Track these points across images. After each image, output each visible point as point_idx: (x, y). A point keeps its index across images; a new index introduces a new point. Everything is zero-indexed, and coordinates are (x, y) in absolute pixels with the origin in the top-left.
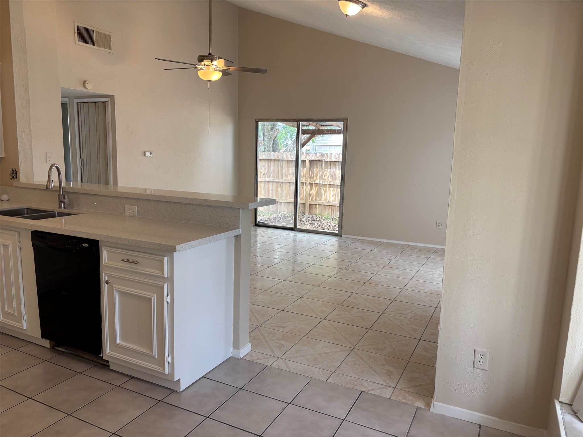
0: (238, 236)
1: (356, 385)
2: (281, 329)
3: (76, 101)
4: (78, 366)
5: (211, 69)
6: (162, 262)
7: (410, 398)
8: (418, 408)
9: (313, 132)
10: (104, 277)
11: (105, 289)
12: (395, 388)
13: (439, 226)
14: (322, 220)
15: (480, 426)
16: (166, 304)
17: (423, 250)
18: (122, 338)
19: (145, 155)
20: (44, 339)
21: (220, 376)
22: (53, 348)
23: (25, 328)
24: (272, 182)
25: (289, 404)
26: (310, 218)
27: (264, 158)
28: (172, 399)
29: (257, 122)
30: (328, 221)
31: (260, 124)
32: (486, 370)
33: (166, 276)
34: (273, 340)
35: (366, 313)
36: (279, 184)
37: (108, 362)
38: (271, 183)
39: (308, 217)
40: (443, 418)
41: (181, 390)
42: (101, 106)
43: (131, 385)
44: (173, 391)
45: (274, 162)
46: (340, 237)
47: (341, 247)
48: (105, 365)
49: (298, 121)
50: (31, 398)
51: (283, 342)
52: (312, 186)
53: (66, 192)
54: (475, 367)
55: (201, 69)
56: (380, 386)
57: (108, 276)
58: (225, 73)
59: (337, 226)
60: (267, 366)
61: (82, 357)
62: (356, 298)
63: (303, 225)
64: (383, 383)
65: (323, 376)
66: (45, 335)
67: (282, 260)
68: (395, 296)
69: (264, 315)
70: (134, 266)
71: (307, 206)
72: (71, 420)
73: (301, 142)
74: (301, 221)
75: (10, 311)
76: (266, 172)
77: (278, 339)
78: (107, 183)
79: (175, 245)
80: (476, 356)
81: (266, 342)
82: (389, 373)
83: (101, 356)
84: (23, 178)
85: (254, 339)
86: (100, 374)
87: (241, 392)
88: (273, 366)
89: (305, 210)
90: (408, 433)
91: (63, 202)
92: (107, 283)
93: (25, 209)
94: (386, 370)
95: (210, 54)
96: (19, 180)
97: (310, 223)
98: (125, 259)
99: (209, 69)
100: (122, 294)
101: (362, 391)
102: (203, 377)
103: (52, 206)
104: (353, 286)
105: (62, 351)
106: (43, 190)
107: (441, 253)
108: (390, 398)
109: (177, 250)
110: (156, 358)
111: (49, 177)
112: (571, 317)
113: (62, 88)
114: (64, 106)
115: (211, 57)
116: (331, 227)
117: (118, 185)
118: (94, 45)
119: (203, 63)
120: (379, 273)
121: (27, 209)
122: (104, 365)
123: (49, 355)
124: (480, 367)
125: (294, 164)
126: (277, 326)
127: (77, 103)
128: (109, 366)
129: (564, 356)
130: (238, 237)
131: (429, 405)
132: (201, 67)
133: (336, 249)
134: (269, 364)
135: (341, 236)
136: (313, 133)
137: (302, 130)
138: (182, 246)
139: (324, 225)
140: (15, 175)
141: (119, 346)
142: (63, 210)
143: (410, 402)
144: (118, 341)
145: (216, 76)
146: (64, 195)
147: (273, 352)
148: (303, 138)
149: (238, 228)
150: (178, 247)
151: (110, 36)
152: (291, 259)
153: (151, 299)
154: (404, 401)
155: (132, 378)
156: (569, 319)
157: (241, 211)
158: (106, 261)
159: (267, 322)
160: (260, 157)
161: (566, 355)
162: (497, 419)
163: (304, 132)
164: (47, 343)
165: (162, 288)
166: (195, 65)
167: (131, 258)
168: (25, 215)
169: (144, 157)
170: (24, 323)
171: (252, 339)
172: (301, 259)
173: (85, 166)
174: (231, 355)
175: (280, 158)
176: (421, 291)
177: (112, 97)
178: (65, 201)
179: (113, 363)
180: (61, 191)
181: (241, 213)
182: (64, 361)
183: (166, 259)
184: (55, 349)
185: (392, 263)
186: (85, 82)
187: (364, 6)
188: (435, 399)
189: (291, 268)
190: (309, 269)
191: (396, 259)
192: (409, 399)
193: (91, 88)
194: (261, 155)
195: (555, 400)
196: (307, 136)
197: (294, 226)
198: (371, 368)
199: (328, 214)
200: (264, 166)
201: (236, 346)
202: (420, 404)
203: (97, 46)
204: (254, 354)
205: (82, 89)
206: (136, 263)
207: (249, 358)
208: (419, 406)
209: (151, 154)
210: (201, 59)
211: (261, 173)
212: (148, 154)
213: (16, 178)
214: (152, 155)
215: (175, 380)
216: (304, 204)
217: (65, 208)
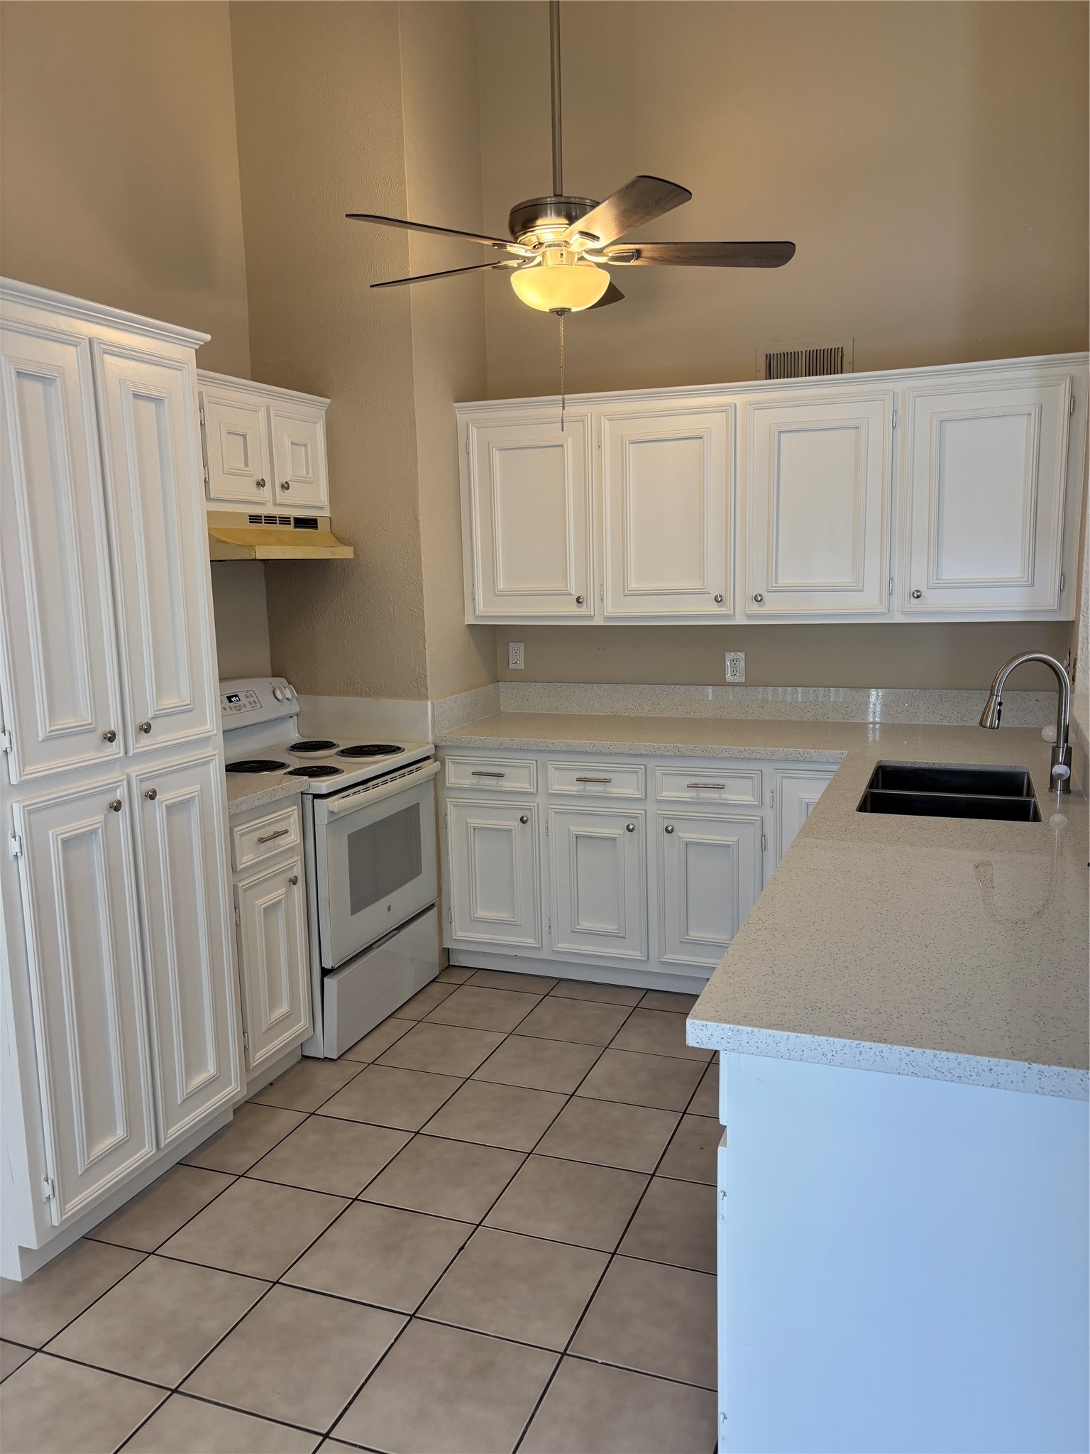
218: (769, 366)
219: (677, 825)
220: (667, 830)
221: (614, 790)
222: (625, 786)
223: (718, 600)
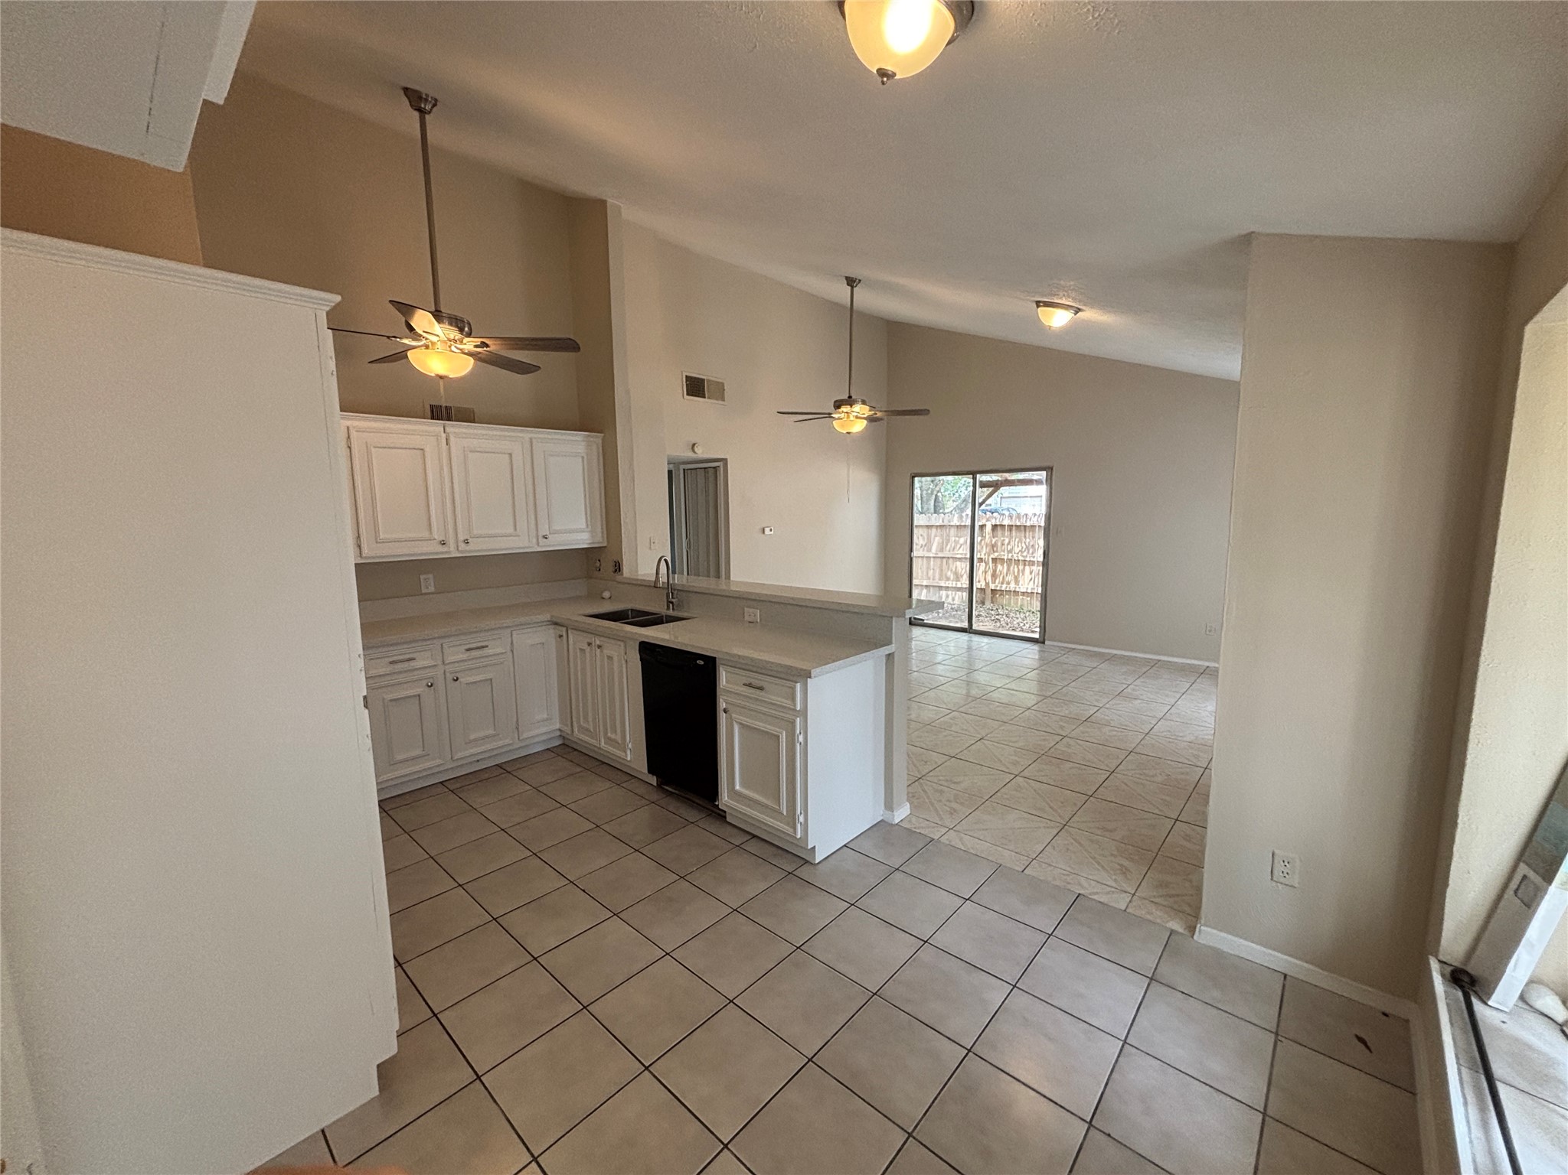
0: (889, 654)
1: (1069, 883)
2: (952, 786)
3: (682, 467)
4: (692, 815)
5: (852, 418)
6: (794, 689)
7: (1159, 913)
8: (1172, 932)
9: (997, 484)
10: (722, 704)
11: (722, 719)
12: (1134, 894)
13: (1210, 631)
14: (1012, 615)
15: (1285, 976)
16: (798, 745)
17: (1183, 670)
18: (742, 784)
19: (764, 532)
20: (650, 775)
21: (867, 846)
22: (659, 786)
23: (629, 759)
24: (934, 557)
25: (967, 900)
26: (992, 610)
27: (922, 523)
28: (804, 872)
29: (913, 477)
30: (1022, 615)
31: (916, 479)
32: (1295, 887)
33: (798, 708)
34: (940, 801)
35: (1085, 770)
36: (945, 561)
37: (725, 812)
38: (932, 559)
39: (989, 609)
40: (1218, 954)
41: (817, 862)
42: (711, 471)
43: (753, 847)
44: (807, 862)
45: (937, 529)
46: (1042, 645)
47: (1044, 661)
48: (721, 816)
49: (974, 474)
50: (638, 851)
51: (954, 805)
52: (996, 563)
53: (675, 590)
54: (1275, 879)
55: (839, 419)
56: (1109, 889)
57: (726, 703)
58: (871, 420)
59: (1038, 624)
60: (933, 839)
61: (694, 802)
62: (1068, 746)
63: (982, 621)
64: (1114, 884)
65: (1017, 863)
66: (651, 770)
67: (950, 679)
68: (1134, 745)
69: (926, 762)
70: (758, 692)
71: (988, 592)
72: (684, 884)
73: (979, 500)
74: (978, 616)
75: (613, 736)
76: (924, 544)
77: (949, 801)
78: (718, 576)
79: (809, 669)
80: (1276, 861)
81: (932, 805)
82: (1124, 870)
83: (717, 803)
84: (626, 571)
85: (913, 796)
86: (714, 826)
87: (898, 875)
88: (943, 839)
89: (984, 598)
90: (1156, 969)
91: (672, 603)
92: (725, 711)
93: (628, 610)
94: (1119, 864)
95: (850, 397)
96: (622, 574)
97: (993, 618)
98: (747, 683)
99: (848, 417)
100: (742, 725)
101: (1080, 894)
102: (845, 846)
103: (659, 608)
104: (1064, 725)
105: (671, 792)
106: (650, 586)
107: (1211, 674)
108: (1125, 910)
109: (812, 676)
110: (785, 814)
111: (657, 573)
112: (1459, 821)
113: (668, 456)
114: (670, 472)
115: (850, 401)
116: (1028, 626)
117: (731, 579)
118: (705, 397)
119: (840, 410)
120: (1107, 706)
121: (632, 610)
122: (719, 815)
123: (655, 796)
124: (1282, 880)
125: (968, 531)
126: (947, 781)
127: (684, 470)
128: (725, 817)
129: (1446, 885)
130: (890, 657)
131: (1192, 930)
132: (839, 415)
133: (1036, 664)
134: (936, 838)
135: (1043, 643)
136: (996, 486)
137: (981, 482)
138: (818, 670)
139: (1015, 623)
140: (618, 567)
141: (739, 794)
142: (671, 612)
143: (1158, 921)
144: (737, 787)
145: (859, 426)
146: (672, 593)
147: (941, 819)
148: (981, 493)
149: (889, 643)
150: (814, 672)
151: (723, 384)
152: (964, 678)
153: (779, 736)
154: (1148, 917)
155: (754, 836)
156: (1455, 824)
157: (894, 619)
158: (724, 683)
159: (931, 774)
160: (916, 523)
161: (1450, 882)
162: (1317, 969)
163: (984, 485)
164: (653, 780)
165: (793, 723)
166: (830, 414)
167: (755, 682)
168: (628, 619)
169: (763, 535)
170: (628, 752)
171: (911, 797)
172: (982, 677)
173: (692, 548)
174: (881, 818)
175: (946, 523)
176: (1180, 738)
177: (725, 461)
178: (673, 600)
179: (731, 814)
180: (670, 588)
181: (894, 624)
182: (673, 805)
183: (798, 686)
184: (662, 788)
185: (1129, 690)
186: (694, 445)
187: (1078, 311)
188: (1203, 922)
189: (964, 692)
190: (995, 695)
191: (1135, 683)
192: (1157, 915)
193: (701, 453)
194: (919, 520)
195: (1430, 957)
196: (987, 491)
197: (969, 626)
198: (1094, 858)
199: (1021, 605)
200: (921, 535)
201: (889, 806)
202: (1176, 926)
203: (709, 398)
204: (914, 819)
205: (690, 455)
206: (761, 688)
207: (905, 825)
208: (1173, 928)
209: (771, 530)
210: (838, 405)
211: (917, 544)
212: (767, 531)
213: (619, 571)
214: (772, 532)
215: (809, 848)
216: (982, 590)
217: (673, 609)
218: (432, 411)
219: (458, 675)
220: (455, 680)
221: (418, 663)
222: (423, 660)
223: (443, 543)
